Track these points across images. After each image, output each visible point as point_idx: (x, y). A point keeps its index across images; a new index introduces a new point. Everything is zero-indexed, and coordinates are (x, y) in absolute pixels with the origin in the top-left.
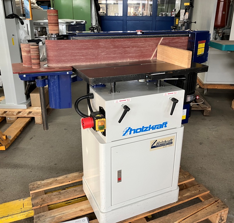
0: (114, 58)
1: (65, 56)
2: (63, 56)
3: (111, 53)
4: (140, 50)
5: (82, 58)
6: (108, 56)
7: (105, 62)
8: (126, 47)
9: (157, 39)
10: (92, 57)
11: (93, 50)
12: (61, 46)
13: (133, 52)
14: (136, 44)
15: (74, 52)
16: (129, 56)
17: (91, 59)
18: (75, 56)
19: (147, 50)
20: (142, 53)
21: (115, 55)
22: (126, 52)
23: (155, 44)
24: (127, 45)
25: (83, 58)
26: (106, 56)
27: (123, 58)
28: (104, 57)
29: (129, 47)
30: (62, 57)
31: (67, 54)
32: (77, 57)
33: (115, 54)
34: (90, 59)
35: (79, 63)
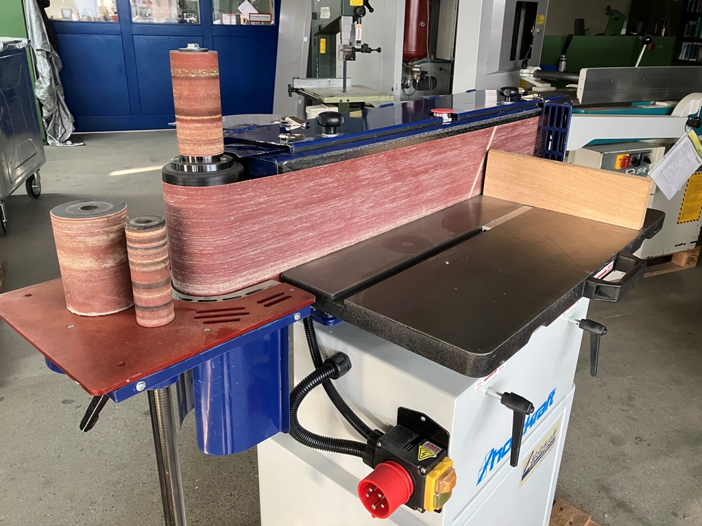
0: (391, 215)
1: (256, 242)
2: (250, 244)
3: (385, 200)
4: (449, 175)
5: (309, 238)
6: (377, 211)
7: (368, 232)
8: (420, 173)
9: (484, 134)
10: (337, 228)
11: (340, 200)
12: (243, 208)
13: (435, 185)
14: (443, 156)
15: (285, 221)
16: (425, 198)
17: (334, 234)
18: (290, 234)
19: (464, 171)
20: (453, 182)
21: (395, 204)
22: (419, 189)
23: (480, 148)
24: (424, 165)
25: (313, 237)
26: (372, 212)
27: (412, 207)
28: (366, 218)
29: (426, 171)
30: (248, 250)
31: (264, 233)
32: (294, 238)
33: (394, 199)
34: (332, 233)
35: (300, 256)
